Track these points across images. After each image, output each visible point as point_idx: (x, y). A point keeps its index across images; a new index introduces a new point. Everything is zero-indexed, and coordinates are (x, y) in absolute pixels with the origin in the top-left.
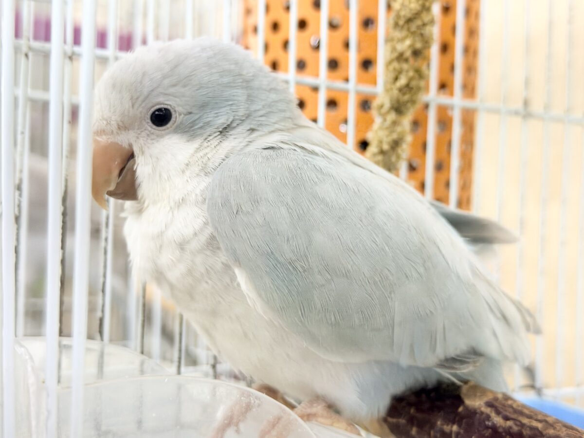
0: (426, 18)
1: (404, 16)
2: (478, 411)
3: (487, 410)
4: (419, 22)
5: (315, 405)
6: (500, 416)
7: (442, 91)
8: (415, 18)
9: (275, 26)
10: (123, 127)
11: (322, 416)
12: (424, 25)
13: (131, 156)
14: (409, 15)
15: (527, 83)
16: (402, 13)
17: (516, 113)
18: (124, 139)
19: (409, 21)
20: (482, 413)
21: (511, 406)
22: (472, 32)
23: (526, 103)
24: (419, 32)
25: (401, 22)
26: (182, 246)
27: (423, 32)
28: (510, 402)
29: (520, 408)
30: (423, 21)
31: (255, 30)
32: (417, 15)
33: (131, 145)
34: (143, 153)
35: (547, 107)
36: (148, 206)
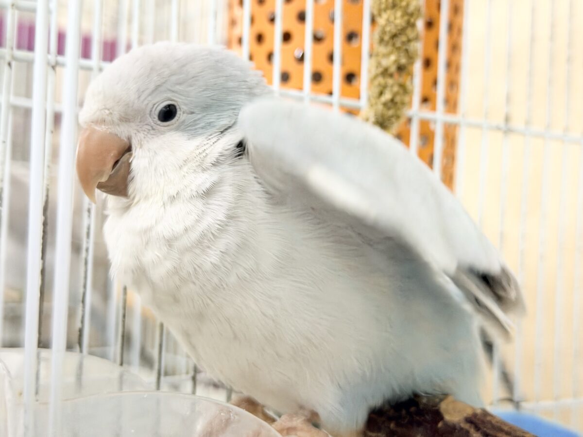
0: (411, 34)
1: (390, 31)
2: (457, 426)
3: (466, 426)
4: (404, 38)
5: (294, 419)
6: (479, 432)
7: (425, 105)
8: (400, 34)
9: (260, 38)
10: (125, 119)
11: (302, 430)
12: (409, 41)
13: (129, 149)
14: (394, 31)
15: (508, 99)
16: (388, 29)
17: (498, 128)
18: (124, 131)
19: (394, 36)
20: (462, 429)
21: (490, 422)
22: (455, 48)
23: (507, 119)
24: (404, 47)
25: (387, 38)
27: (407, 47)
28: (489, 418)
29: (499, 424)
30: (408, 37)
31: (240, 41)
32: (402, 31)
33: (129, 139)
34: (141, 147)
35: (528, 123)
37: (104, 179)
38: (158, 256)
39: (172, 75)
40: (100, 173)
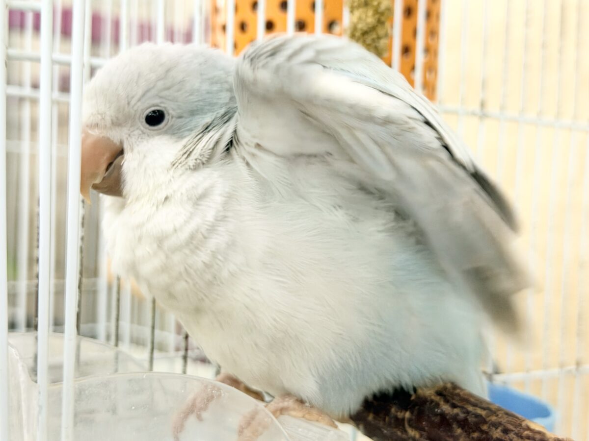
0: (381, 32)
1: (361, 30)
2: (429, 399)
3: (437, 399)
4: (374, 36)
6: (449, 404)
8: (370, 31)
10: (117, 123)
12: (379, 38)
13: (121, 152)
14: (365, 28)
15: (484, 84)
16: (360, 26)
17: (473, 114)
18: (116, 136)
19: (365, 33)
20: (432, 401)
21: (458, 395)
23: (483, 105)
24: (374, 45)
25: (358, 34)
26: (160, 241)
27: (377, 45)
28: (458, 391)
29: (466, 397)
30: (377, 34)
32: (373, 29)
33: (121, 143)
34: (132, 150)
36: (131, 202)
37: (98, 181)
38: (149, 253)
39: (159, 80)
40: (94, 175)
